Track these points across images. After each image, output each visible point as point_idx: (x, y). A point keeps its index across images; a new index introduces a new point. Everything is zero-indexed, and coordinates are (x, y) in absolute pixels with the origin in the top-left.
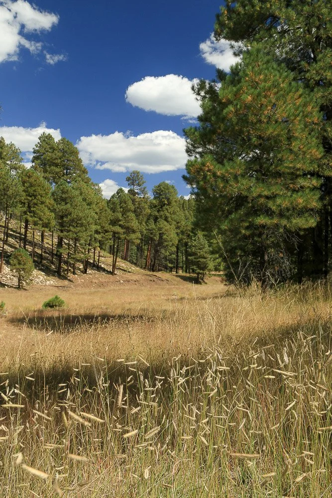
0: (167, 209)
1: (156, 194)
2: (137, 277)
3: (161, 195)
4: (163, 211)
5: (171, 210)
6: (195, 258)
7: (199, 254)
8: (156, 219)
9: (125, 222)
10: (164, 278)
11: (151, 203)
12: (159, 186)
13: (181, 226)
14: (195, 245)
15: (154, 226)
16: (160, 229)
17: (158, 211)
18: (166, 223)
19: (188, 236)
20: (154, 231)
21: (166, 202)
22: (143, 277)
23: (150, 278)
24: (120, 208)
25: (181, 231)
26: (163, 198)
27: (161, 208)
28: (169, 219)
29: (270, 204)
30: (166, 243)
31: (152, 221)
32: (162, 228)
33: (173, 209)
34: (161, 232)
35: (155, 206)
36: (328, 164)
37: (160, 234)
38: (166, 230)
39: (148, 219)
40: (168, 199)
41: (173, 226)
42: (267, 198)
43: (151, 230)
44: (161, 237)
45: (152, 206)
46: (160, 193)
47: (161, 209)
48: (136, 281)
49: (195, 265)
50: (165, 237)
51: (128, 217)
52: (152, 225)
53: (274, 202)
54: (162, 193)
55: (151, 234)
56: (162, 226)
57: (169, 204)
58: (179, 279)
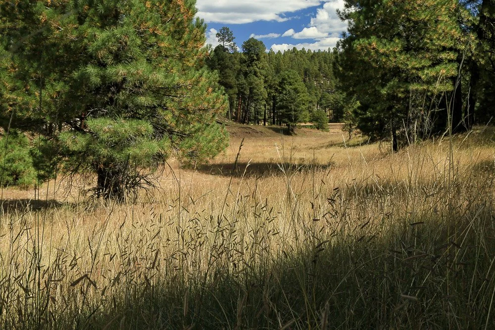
0: (256, 65)
1: (246, 50)
2: (234, 130)
3: (251, 51)
4: (253, 67)
5: (260, 65)
6: (286, 111)
7: (290, 107)
8: (246, 74)
9: (223, 79)
10: (258, 130)
11: (241, 59)
12: (248, 42)
13: (268, 81)
14: (286, 98)
15: (244, 81)
16: (251, 84)
17: (248, 67)
18: (256, 78)
19: (276, 90)
20: (244, 86)
21: (255, 58)
22: (240, 130)
23: (246, 131)
24: (218, 65)
25: (269, 85)
26: (253, 54)
27: (251, 63)
28: (259, 75)
29: (420, 74)
30: (257, 97)
31: (242, 76)
32: (253, 83)
33: (261, 64)
34: (251, 86)
35: (245, 62)
36: (459, 39)
37: (250, 88)
38: (256, 85)
39: (238, 74)
40: (257, 55)
41: (262, 81)
42: (417, 69)
43: (241, 85)
44: (251, 92)
45: (242, 62)
46: (249, 49)
47: (250, 65)
48: (233, 134)
49: (286, 117)
50: (255, 91)
51: (226, 73)
52: (243, 80)
53: (423, 72)
54: (251, 49)
55: (242, 88)
56: (252, 80)
57: (258, 59)
58: (271, 131)
